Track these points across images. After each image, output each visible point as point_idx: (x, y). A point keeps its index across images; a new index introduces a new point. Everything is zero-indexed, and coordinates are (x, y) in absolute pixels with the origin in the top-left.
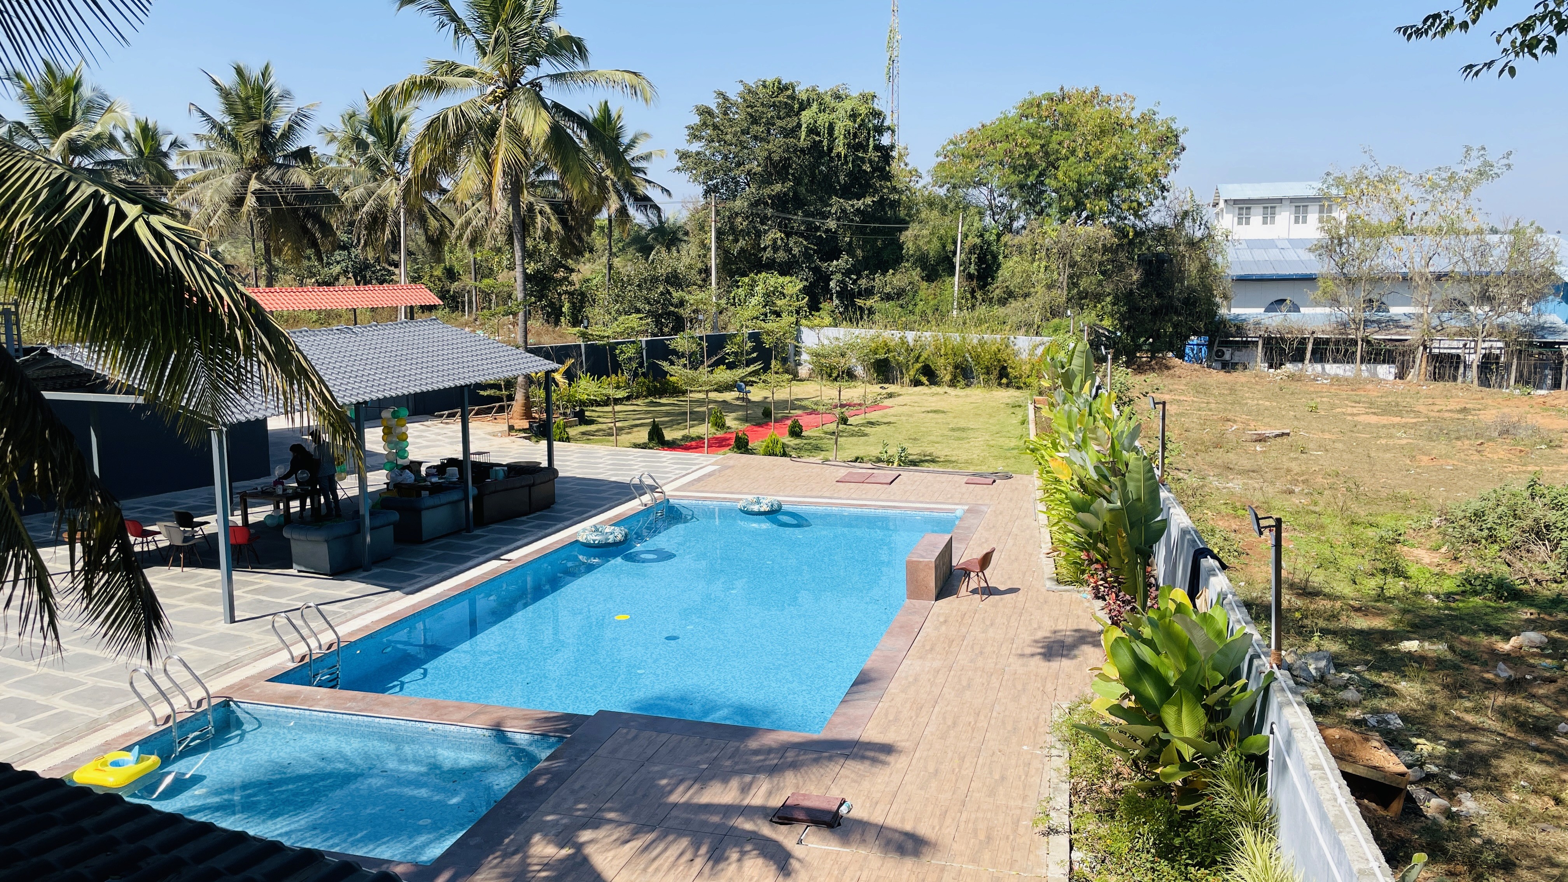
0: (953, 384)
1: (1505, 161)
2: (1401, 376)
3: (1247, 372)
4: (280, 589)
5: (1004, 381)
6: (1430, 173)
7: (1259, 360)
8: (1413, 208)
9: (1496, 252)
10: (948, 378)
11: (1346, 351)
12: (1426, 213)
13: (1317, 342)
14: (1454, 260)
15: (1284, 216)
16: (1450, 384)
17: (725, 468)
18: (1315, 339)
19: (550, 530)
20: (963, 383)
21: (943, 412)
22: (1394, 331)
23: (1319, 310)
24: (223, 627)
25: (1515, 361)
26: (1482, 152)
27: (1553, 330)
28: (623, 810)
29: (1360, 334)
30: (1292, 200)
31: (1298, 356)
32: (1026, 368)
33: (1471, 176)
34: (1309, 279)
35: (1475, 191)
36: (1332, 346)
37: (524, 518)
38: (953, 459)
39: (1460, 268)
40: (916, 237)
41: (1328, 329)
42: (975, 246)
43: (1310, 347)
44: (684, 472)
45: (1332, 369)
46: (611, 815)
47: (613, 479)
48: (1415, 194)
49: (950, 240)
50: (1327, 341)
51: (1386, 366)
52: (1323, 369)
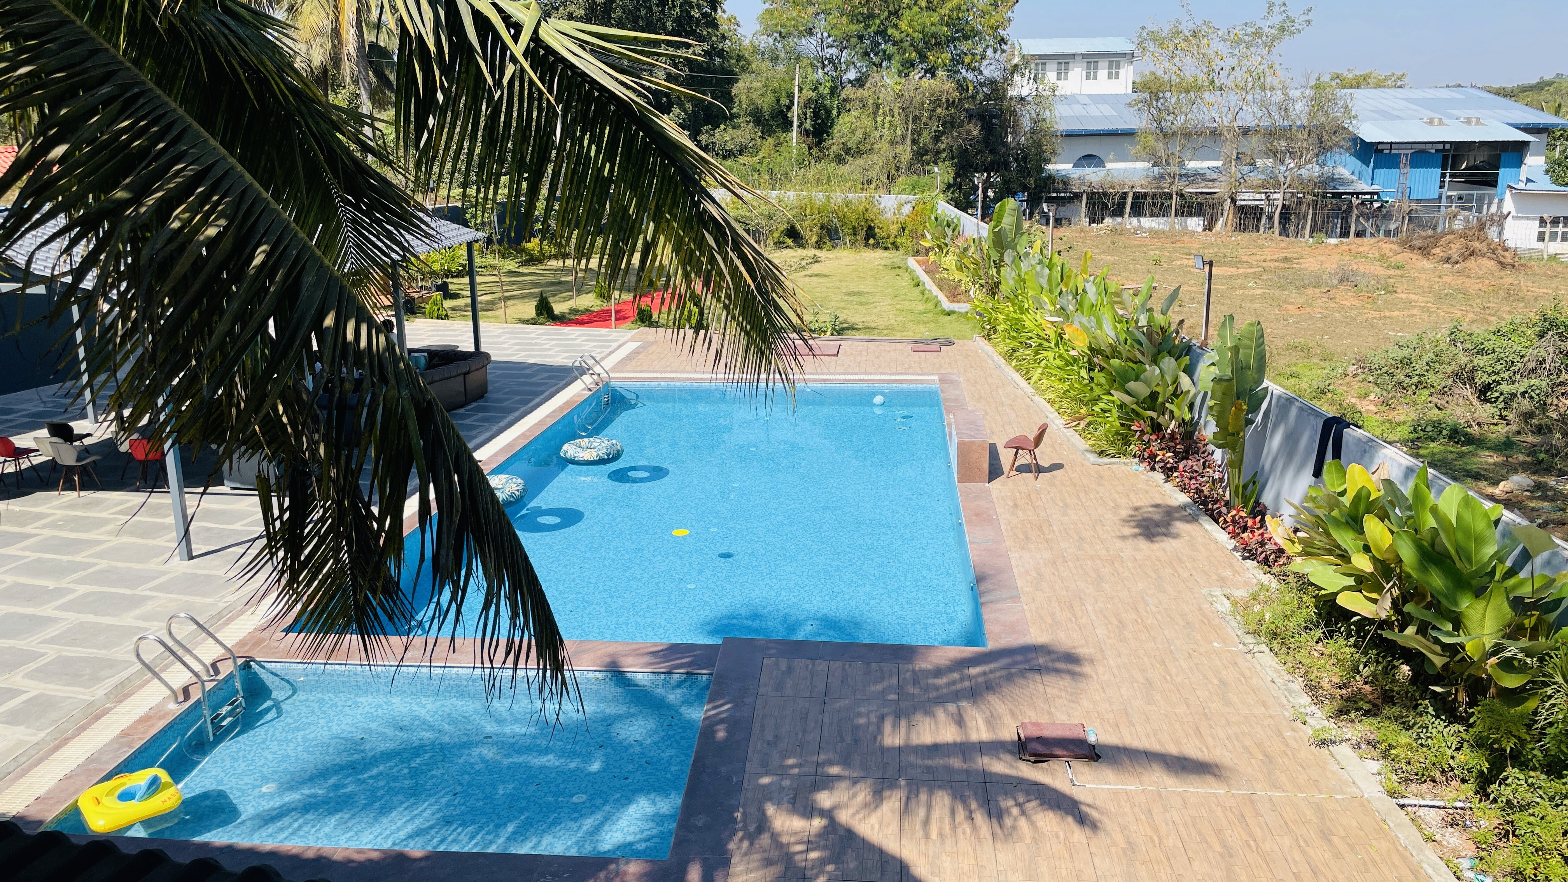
0: (819, 245)
1: (1306, 17)
2: (1209, 227)
3: (1073, 227)
4: (223, 513)
5: (871, 241)
6: (1238, 28)
7: (1083, 215)
8: (1222, 64)
9: (1299, 106)
10: (814, 239)
11: (1162, 204)
12: (1233, 69)
13: (1136, 196)
14: (1260, 114)
15: (1077, 72)
16: (1254, 235)
17: (646, 346)
18: (1135, 193)
19: (502, 424)
20: (829, 244)
21: (826, 276)
22: (1203, 184)
23: (1140, 165)
24: (180, 566)
25: (1311, 211)
26: (1283, 8)
27: (1343, 182)
28: (845, 762)
29: (1174, 188)
30: (1084, 56)
31: (1119, 211)
32: (894, 229)
33: (1273, 31)
34: (1129, 134)
35: (1278, 48)
36: (1149, 200)
37: (462, 411)
38: (873, 325)
39: (1265, 123)
40: (749, 89)
41: (1145, 183)
42: (809, 100)
43: (1129, 200)
44: (607, 351)
45: (1147, 222)
46: (835, 770)
47: (532, 361)
48: (1223, 48)
49: (784, 94)
50: (1144, 196)
51: (1195, 219)
52: (1139, 222)
